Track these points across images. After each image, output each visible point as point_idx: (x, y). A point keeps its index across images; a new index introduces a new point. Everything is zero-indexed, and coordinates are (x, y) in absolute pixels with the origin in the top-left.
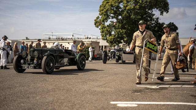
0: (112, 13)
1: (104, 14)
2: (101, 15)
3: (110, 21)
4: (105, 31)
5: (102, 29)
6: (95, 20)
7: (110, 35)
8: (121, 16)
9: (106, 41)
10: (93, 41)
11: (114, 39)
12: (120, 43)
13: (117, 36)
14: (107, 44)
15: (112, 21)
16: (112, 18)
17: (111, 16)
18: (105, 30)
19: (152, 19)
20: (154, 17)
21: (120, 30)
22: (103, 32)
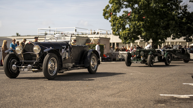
0: (126, 1)
1: (115, 3)
2: (111, 4)
3: (124, 12)
4: (117, 24)
5: (113, 21)
6: (104, 10)
7: (124, 29)
8: (138, 4)
9: (118, 36)
10: (101, 37)
11: (129, 34)
12: (137, 39)
13: (132, 29)
14: (120, 41)
15: (126, 10)
16: (126, 7)
17: (125, 5)
18: (117, 23)
19: (178, 7)
20: (181, 4)
21: (137, 22)
22: (114, 25)
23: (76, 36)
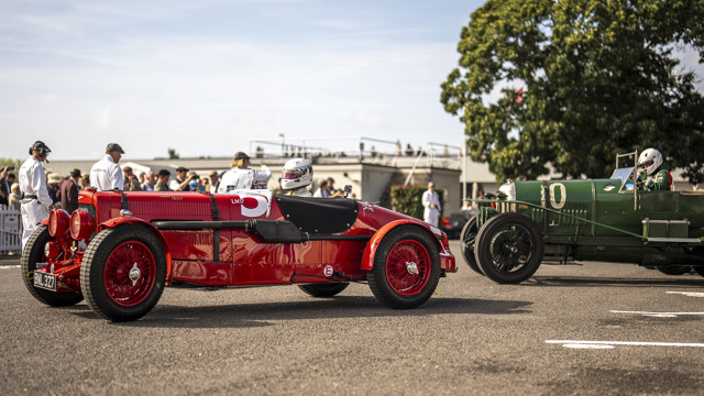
0: (512, 60)
1: (479, 64)
2: (465, 66)
3: (503, 91)
4: (484, 128)
5: (473, 119)
6: (444, 86)
7: (504, 142)
8: (546, 67)
9: (486, 165)
10: (435, 165)
11: (518, 157)
12: (540, 174)
13: (528, 145)
14: (492, 178)
15: (510, 88)
16: (510, 77)
17: (505, 70)
18: (483, 123)
19: (666, 80)
20: (676, 71)
21: (542, 123)
22: (473, 131)
23: (364, 164)
